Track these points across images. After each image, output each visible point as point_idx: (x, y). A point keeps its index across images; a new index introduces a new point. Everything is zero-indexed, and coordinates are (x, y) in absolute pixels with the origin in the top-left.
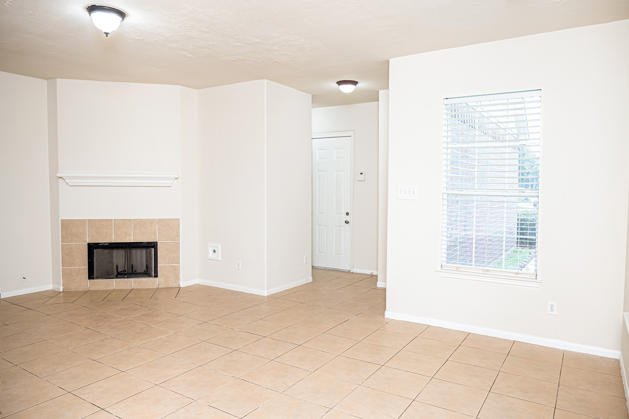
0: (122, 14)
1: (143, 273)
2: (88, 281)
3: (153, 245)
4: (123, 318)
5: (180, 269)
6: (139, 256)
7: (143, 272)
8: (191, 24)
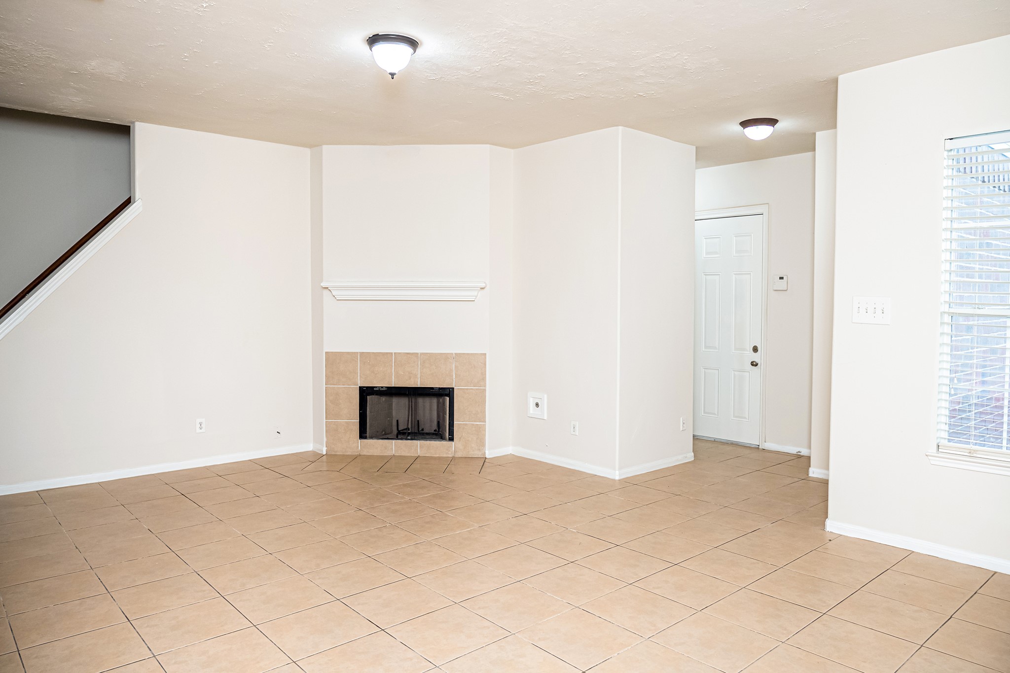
0: (413, 43)
1: (433, 434)
2: (359, 440)
3: (447, 393)
4: (407, 498)
5: (485, 431)
6: (428, 408)
7: (433, 432)
8: (510, 48)
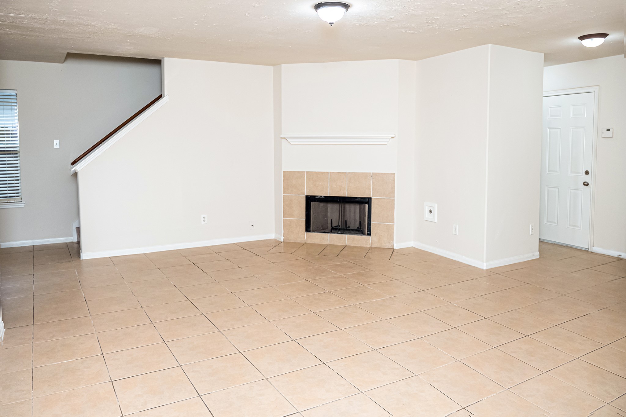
0: (346, 6)
1: (357, 230)
2: (306, 233)
3: (367, 201)
4: (339, 274)
5: (394, 229)
6: (353, 211)
7: (356, 228)
8: (416, 4)
